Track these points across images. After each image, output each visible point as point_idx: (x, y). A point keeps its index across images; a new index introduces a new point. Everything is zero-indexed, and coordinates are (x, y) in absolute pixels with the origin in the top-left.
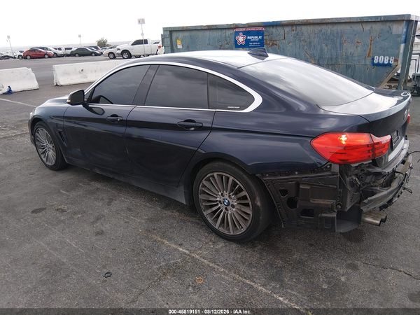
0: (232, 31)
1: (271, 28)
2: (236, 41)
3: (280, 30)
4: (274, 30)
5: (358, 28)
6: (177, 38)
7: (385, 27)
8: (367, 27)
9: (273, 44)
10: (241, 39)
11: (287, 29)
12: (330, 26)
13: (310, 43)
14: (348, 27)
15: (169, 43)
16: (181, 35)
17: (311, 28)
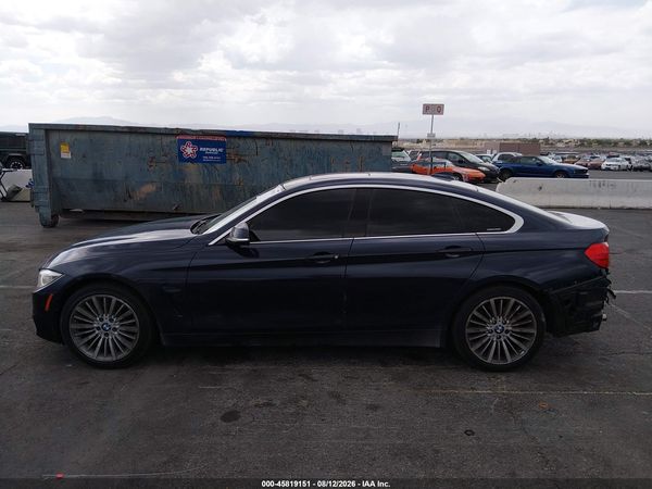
0: (173, 139)
1: (237, 140)
2: (181, 153)
3: (250, 142)
4: (241, 142)
5: (347, 146)
6: (61, 142)
7: (375, 147)
8: (357, 147)
9: (240, 160)
10: (189, 150)
11: (260, 143)
12: (316, 143)
13: (291, 160)
14: (335, 145)
15: (43, 149)
16: (69, 137)
17: (292, 144)
